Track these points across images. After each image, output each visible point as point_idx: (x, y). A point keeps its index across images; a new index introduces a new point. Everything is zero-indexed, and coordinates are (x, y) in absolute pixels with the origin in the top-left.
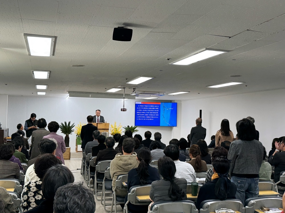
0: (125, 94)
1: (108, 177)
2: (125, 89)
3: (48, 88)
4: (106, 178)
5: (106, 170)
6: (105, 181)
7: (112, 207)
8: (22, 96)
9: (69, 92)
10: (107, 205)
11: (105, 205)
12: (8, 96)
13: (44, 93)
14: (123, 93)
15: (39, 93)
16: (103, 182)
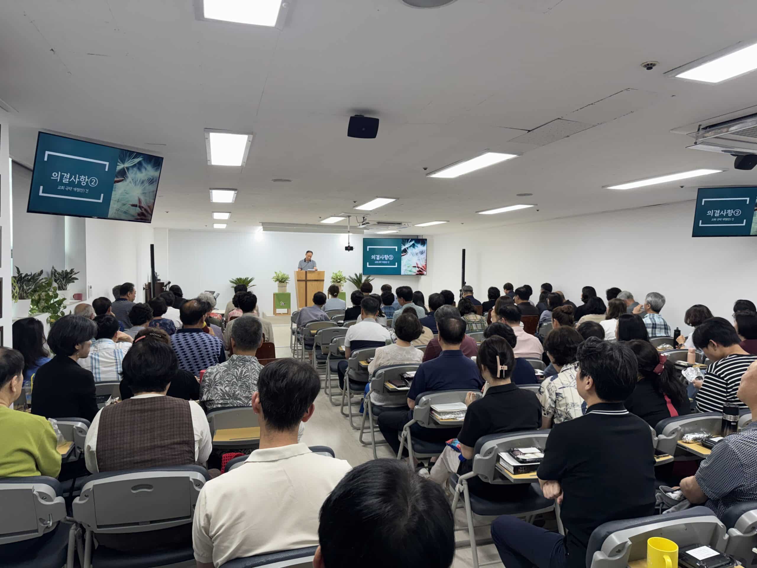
0: (351, 227)
1: (334, 353)
2: (350, 217)
3: (231, 217)
4: (331, 355)
5: (331, 342)
6: (330, 359)
7: (344, 398)
8: (190, 230)
9: (263, 224)
10: (333, 396)
11: (332, 396)
12: (169, 231)
13: (223, 226)
14: (347, 224)
15: (216, 226)
16: (328, 361)
